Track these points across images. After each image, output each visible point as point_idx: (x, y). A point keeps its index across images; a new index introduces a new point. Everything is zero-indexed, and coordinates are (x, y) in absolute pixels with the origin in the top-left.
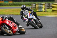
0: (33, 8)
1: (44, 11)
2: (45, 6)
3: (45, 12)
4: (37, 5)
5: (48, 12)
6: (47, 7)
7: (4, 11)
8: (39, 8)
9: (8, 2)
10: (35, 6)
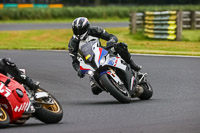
0: (135, 26)
1: (172, 37)
2: (176, 20)
3: (175, 40)
4: (150, 16)
5: (187, 40)
6: (185, 23)
7: (34, 38)
8: (157, 27)
9: (45, 6)
10: (143, 18)
